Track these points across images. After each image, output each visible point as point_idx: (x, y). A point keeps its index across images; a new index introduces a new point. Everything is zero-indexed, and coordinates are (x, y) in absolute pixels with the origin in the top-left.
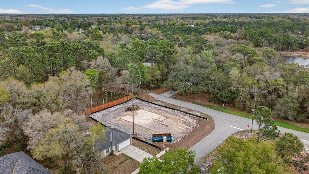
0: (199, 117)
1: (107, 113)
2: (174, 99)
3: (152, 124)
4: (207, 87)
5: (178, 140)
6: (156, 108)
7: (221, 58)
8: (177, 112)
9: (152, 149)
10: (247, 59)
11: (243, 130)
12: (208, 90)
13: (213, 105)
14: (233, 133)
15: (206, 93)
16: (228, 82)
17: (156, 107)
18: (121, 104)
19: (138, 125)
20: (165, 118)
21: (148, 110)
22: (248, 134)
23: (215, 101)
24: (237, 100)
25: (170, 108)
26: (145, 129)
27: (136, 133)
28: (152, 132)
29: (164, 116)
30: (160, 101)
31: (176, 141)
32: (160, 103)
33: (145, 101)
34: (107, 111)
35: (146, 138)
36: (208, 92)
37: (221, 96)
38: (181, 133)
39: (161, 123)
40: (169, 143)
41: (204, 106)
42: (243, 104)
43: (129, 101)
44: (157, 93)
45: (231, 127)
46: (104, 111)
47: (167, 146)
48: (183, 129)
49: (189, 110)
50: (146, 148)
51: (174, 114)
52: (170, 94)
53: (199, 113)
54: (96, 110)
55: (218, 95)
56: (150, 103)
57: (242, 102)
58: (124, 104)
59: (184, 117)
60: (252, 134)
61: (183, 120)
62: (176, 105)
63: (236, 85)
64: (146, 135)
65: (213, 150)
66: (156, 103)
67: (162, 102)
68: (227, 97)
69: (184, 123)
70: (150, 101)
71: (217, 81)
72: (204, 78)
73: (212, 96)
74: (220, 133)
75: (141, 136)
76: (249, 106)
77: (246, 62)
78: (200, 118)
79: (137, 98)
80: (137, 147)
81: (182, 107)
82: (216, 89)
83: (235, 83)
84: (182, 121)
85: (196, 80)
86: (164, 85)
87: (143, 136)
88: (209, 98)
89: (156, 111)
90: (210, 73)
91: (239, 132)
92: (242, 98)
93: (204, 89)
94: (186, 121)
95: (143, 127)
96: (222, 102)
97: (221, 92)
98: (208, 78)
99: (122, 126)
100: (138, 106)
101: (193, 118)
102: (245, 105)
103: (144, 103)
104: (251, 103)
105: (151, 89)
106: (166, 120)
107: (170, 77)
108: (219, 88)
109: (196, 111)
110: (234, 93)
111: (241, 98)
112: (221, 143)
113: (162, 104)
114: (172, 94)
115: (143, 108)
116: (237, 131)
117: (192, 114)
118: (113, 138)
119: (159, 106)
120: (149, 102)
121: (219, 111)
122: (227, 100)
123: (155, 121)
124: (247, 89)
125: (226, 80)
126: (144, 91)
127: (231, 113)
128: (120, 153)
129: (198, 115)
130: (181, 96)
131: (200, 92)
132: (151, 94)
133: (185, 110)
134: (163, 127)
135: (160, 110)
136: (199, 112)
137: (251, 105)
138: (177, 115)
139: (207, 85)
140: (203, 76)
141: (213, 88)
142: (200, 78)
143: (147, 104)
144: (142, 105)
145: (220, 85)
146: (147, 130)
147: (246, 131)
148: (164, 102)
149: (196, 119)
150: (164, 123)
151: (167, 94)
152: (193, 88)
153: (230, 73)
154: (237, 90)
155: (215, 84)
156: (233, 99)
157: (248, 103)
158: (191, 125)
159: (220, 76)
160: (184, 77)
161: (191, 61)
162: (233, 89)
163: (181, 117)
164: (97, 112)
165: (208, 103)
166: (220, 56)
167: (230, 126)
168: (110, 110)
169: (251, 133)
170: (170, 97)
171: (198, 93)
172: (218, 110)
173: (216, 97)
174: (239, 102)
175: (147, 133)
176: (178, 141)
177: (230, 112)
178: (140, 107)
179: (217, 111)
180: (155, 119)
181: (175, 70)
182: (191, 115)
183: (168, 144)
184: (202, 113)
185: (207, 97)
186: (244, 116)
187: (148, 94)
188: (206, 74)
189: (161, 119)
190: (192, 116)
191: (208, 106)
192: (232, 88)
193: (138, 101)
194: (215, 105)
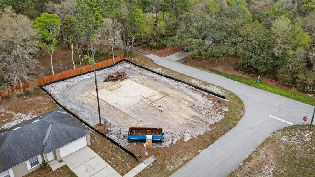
0: (218, 95)
1: (75, 82)
2: (183, 64)
3: (137, 105)
4: (234, 46)
5: (175, 140)
6: (153, 77)
7: (257, 7)
8: (183, 86)
9: (122, 158)
10: (298, 8)
11: (292, 124)
12: (235, 52)
13: (242, 76)
14: (275, 129)
15: (231, 56)
16: (270, 40)
17: (154, 75)
18: (101, 69)
19: (114, 107)
20: (161, 96)
21: (140, 80)
22: (302, 133)
23: (245, 69)
24: (282, 70)
25: (173, 79)
26: (122, 115)
27: (106, 122)
28: (133, 122)
29: (162, 93)
30: (163, 67)
31: (170, 142)
32: (160, 69)
33: (139, 66)
34: (76, 80)
35: (120, 134)
36: (236, 56)
37: (255, 63)
38: (182, 125)
39: (153, 104)
40: (158, 145)
41: (228, 76)
42: (292, 77)
43: (115, 65)
44: (160, 55)
45: (272, 118)
46: (72, 80)
47: (151, 152)
48: (188, 117)
49: (203, 83)
50: (112, 156)
51: (178, 90)
52: (179, 56)
53: (218, 89)
54: (59, 78)
55: (252, 61)
56: (145, 70)
57: (292, 73)
58: (106, 69)
59: (192, 94)
60: (311, 133)
61: (190, 100)
62: (184, 75)
63: (282, 46)
64: (122, 126)
65: (237, 168)
66: (154, 70)
67: (165, 68)
68: (266, 64)
69: (190, 107)
70: (146, 67)
71: (252, 39)
72: (230, 34)
73: (241, 61)
74: (251, 128)
75: (113, 129)
76: (303, 80)
77: (295, 11)
78: (219, 97)
79: (127, 61)
80: (96, 153)
81: (193, 78)
82: (249, 51)
83: (281, 42)
84: (188, 102)
85: (218, 35)
86: (168, 42)
87: (115, 128)
88: (236, 64)
89: (151, 82)
90: (241, 25)
91: (285, 128)
92: (291, 68)
93: (230, 50)
94: (194, 101)
95: (121, 111)
96: (257, 72)
97: (256, 56)
98: (237, 33)
99: (88, 107)
100: (125, 74)
101: (208, 97)
102: (295, 79)
103: (136, 69)
104: (307, 75)
105: (153, 49)
106: (162, 99)
107: (179, 32)
108: (253, 49)
109: (213, 85)
110: (278, 58)
111: (289, 67)
112: (253, 150)
113: (164, 72)
114: (181, 56)
115: (133, 77)
116: (283, 127)
117: (206, 91)
118: (50, 136)
119: (157, 75)
120: (144, 68)
121: (251, 86)
122: (265, 69)
123: (145, 100)
124: (301, 52)
125: (266, 36)
126: (142, 51)
127: (270, 91)
128: (62, 164)
129: (215, 92)
130: (194, 60)
131: (223, 55)
132: (151, 56)
133: (196, 82)
134: (154, 112)
135: (158, 81)
136: (218, 87)
137: (306, 80)
138: (182, 91)
139: (235, 43)
140: (229, 29)
141: (244, 48)
142: (224, 34)
143: (140, 70)
144: (133, 72)
145: (255, 44)
146: (127, 116)
147: (298, 128)
148: (167, 69)
149: (212, 99)
150: (157, 106)
151: (174, 57)
152: (213, 49)
153: (274, 25)
154: (282, 53)
155: (248, 42)
156: (275, 68)
157: (302, 76)
158: (202, 109)
159: (256, 30)
160: (200, 30)
161: (214, 10)
162: (276, 51)
163: (188, 95)
164: (60, 80)
165: (234, 73)
166: (255, 4)
167: (270, 116)
168: (82, 79)
169: (309, 133)
170: (178, 61)
171: (219, 57)
172: (249, 85)
173: (248, 63)
174: (286, 73)
175: (125, 123)
176: (174, 142)
177: (269, 88)
178: (128, 74)
179: (247, 86)
180: (145, 97)
181: (187, 20)
182: (204, 92)
183: (154, 147)
184: (224, 89)
185: (234, 62)
186: (293, 96)
187: (147, 56)
188: (235, 26)
189: (154, 98)
190: (206, 93)
191: (233, 78)
192: (275, 49)
193: (128, 65)
194: (245, 76)
